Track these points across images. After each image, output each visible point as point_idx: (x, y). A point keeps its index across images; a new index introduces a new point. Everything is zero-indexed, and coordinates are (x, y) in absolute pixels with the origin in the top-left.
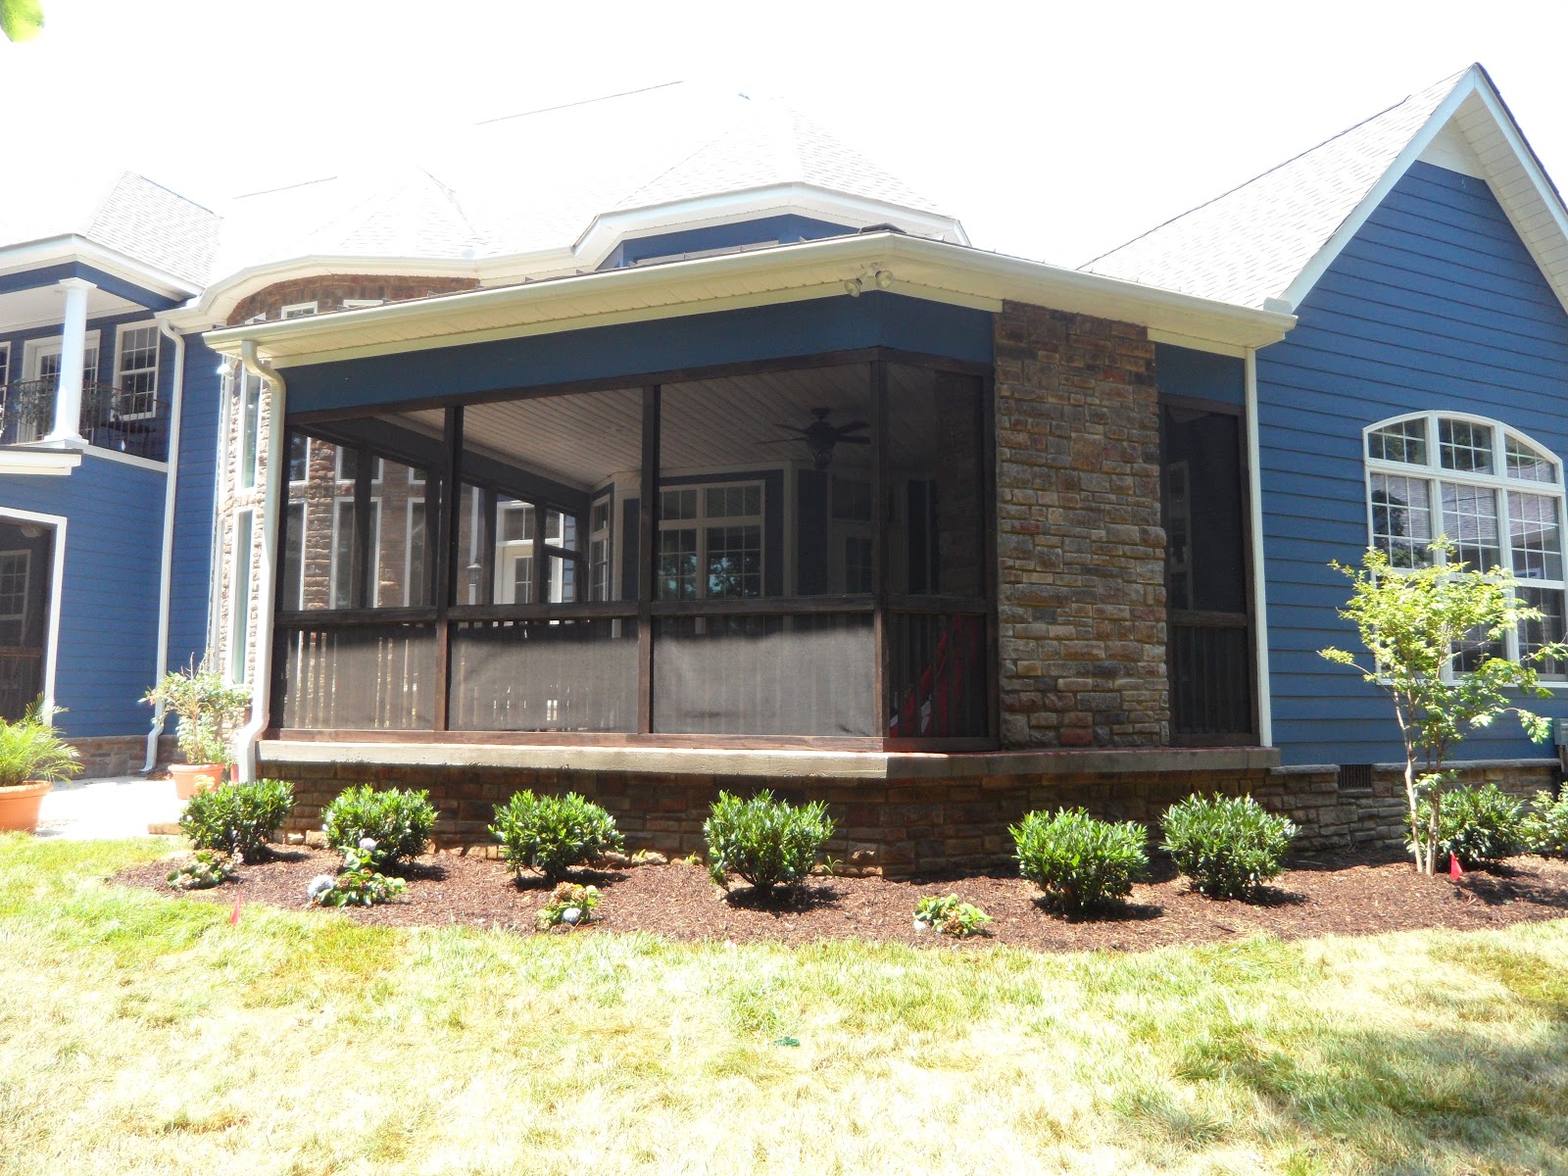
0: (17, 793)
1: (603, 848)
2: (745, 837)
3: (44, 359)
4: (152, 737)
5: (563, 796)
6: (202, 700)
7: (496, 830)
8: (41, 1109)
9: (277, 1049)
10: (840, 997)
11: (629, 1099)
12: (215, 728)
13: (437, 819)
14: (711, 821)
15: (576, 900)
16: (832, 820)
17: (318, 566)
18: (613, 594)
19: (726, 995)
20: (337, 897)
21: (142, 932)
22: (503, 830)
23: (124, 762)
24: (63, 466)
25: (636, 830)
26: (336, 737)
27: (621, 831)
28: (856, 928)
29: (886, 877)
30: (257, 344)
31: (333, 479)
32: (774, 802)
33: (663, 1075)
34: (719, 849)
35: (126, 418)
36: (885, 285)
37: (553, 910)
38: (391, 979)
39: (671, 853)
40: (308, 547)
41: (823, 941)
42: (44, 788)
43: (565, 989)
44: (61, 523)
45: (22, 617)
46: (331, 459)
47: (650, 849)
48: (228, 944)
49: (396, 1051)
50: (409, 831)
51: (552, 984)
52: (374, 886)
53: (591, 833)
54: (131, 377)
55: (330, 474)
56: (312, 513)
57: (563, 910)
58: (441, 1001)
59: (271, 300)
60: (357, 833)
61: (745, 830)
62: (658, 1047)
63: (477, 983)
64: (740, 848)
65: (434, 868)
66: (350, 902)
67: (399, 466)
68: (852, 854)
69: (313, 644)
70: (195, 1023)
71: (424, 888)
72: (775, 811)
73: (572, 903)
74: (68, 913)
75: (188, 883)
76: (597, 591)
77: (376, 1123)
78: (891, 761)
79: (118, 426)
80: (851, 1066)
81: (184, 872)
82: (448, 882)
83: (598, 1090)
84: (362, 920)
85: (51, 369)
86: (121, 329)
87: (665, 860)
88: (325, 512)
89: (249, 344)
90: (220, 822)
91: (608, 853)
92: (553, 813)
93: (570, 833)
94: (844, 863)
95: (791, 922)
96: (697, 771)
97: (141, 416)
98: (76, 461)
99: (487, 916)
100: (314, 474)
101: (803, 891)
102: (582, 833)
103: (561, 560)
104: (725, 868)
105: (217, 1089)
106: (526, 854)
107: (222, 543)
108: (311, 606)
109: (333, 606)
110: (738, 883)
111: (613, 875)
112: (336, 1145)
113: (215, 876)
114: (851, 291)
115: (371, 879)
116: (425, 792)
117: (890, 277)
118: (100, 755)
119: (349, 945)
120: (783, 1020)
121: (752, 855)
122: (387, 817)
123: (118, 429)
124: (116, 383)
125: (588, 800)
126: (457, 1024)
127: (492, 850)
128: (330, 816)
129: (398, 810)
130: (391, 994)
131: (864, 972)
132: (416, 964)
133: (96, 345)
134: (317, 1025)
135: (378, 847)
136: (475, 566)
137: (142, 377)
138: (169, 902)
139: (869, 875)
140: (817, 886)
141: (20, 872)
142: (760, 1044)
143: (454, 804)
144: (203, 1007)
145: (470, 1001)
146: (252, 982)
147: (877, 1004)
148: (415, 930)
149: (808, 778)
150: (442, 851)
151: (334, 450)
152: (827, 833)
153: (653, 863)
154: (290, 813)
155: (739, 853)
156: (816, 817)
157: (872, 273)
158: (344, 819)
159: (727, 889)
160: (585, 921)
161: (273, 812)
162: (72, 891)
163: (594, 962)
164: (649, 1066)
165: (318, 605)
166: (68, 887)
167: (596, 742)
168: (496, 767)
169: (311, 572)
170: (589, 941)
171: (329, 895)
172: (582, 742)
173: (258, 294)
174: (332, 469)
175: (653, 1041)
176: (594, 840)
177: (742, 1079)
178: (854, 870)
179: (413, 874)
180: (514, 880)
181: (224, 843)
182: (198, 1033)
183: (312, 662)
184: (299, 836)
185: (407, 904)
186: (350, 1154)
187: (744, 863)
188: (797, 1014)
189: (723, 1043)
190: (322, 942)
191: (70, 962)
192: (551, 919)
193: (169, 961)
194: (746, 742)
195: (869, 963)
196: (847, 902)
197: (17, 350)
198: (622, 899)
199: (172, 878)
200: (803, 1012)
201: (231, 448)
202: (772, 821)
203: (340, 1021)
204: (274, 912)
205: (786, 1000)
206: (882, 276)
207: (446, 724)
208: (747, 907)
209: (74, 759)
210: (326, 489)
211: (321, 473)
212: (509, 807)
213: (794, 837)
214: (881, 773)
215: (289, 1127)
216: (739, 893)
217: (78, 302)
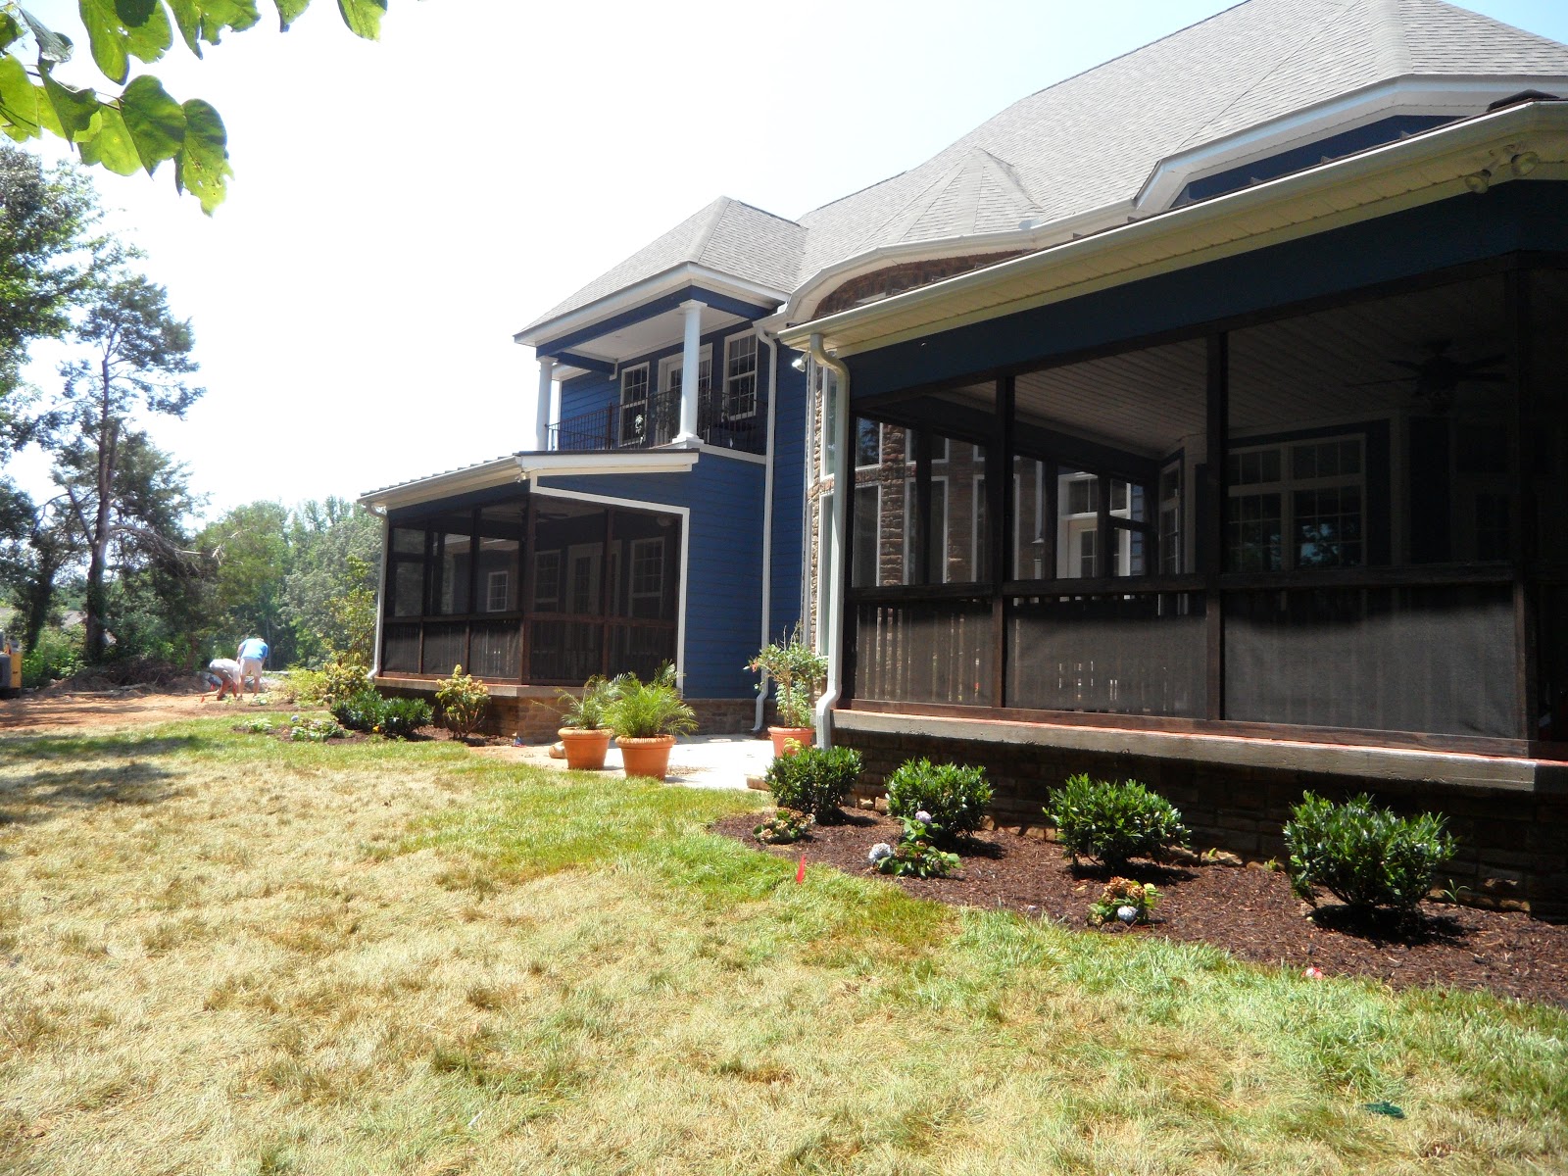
0: (651, 744)
1: (1169, 842)
2: (1335, 847)
3: (673, 373)
4: (760, 700)
5: (1121, 784)
6: (793, 670)
7: (1051, 813)
8: (632, 1029)
9: (824, 1010)
10: (1463, 1064)
11: (1176, 1140)
12: (807, 695)
13: (992, 796)
14: (1293, 825)
15: (1131, 898)
16: (1454, 837)
17: (892, 545)
18: (1186, 567)
19: (1305, 1035)
20: (894, 864)
21: (729, 878)
22: (1058, 814)
23: (738, 722)
24: (684, 463)
25: (1207, 826)
26: (900, 709)
27: (1188, 825)
28: (1489, 977)
29: (1534, 914)
30: (822, 336)
31: (903, 461)
32: (1373, 809)
33: (1222, 1119)
34: (1302, 857)
35: (733, 418)
36: (1526, 170)
37: (1105, 905)
38: (938, 956)
39: (1247, 855)
40: (882, 527)
41: (1440, 987)
42: (669, 742)
43: (1111, 995)
44: (685, 512)
45: (659, 594)
46: (901, 442)
47: (1223, 848)
48: (797, 900)
49: (933, 1034)
50: (964, 806)
51: (1098, 988)
52: (929, 859)
53: (1154, 825)
54: (737, 381)
55: (901, 456)
56: (886, 494)
57: (1117, 907)
58: (982, 987)
59: (846, 296)
60: (915, 805)
61: (1335, 840)
62: (1215, 1084)
63: (1020, 974)
64: (1329, 860)
65: (991, 844)
66: (906, 872)
67: (962, 444)
68: (1486, 880)
69: (890, 619)
70: (760, 972)
71: (979, 865)
72: (1375, 821)
73: (1127, 900)
74: (674, 854)
75: (769, 837)
76: (1169, 564)
77: (905, 1108)
78: (1539, 770)
79: (729, 425)
80: (1478, 1162)
81: (766, 827)
82: (1003, 861)
83: (1140, 1123)
84: (916, 891)
85: (677, 379)
86: (728, 339)
87: (1240, 862)
88: (897, 492)
89: (817, 336)
90: (798, 784)
91: (1174, 848)
92: (1110, 801)
93: (1129, 822)
94: (1474, 891)
95: (1395, 956)
96: (1277, 765)
97: (744, 415)
98: (694, 459)
99: (1038, 902)
100: (886, 457)
101: (1419, 918)
102: (1142, 824)
103: (1128, 532)
104: (1311, 880)
105: (770, 1040)
106: (1079, 840)
107: (811, 526)
108: (886, 583)
109: (906, 583)
110: (1328, 899)
111: (1178, 872)
112: (865, 1123)
113: (792, 833)
114: (1475, 186)
115: (927, 852)
116: (981, 769)
117: (1534, 159)
118: (719, 715)
119: (900, 915)
120: (1381, 1079)
121: (1344, 869)
122: (943, 791)
123: (726, 428)
124: (725, 388)
125: (1150, 789)
126: (996, 1016)
127: (1051, 833)
128: (892, 786)
129: (954, 785)
130: (934, 973)
131: (1499, 1038)
132: (963, 944)
133: (709, 356)
134: (862, 993)
135: (934, 820)
136: (1040, 541)
137: (745, 380)
138: (751, 853)
139: (1510, 909)
140: (1435, 914)
141: (646, 812)
142: (1349, 1106)
143: (1012, 782)
144: (767, 958)
145: (1010, 993)
146: (811, 940)
147: (1520, 1082)
148: (964, 909)
149: (1420, 783)
150: (1001, 829)
151: (904, 433)
152: (1447, 852)
153: (1226, 864)
154: (859, 779)
155: (1327, 866)
156: (1431, 831)
157: (1505, 159)
158: (905, 790)
159: (1314, 905)
160: (1142, 921)
161: (843, 777)
162: (681, 834)
163: (1147, 970)
164: (1203, 1105)
165: (893, 582)
166: (677, 830)
167: (1159, 726)
168: (1053, 748)
169: (886, 551)
170: (1145, 946)
171: (887, 863)
172: (1144, 726)
173: (835, 292)
174: (903, 451)
175: (1211, 1076)
176: (1157, 833)
177: (1321, 1146)
178: (1488, 901)
179: (969, 849)
180: (1071, 866)
181: (801, 803)
182: (760, 982)
183: (889, 636)
184: (869, 802)
185: (960, 880)
186: (876, 1135)
187: (1336, 876)
188: (1400, 1077)
189: (1299, 1095)
190: (876, 909)
191: (671, 898)
192: (1103, 915)
193: (745, 909)
194: (1338, 736)
195: (1505, 1028)
196: (1477, 940)
197: (654, 367)
198: (1188, 902)
199: (758, 831)
200: (1410, 1074)
201: (816, 439)
202: (1370, 832)
203: (883, 992)
204: (837, 874)
205: (1385, 1055)
206: (1520, 160)
207: (1002, 703)
208: (1338, 929)
209: (691, 717)
210: (898, 470)
211: (893, 456)
212: (1064, 791)
213: (1400, 854)
214: (1528, 784)
215: (826, 1093)
216: (1329, 910)
217: (694, 319)
